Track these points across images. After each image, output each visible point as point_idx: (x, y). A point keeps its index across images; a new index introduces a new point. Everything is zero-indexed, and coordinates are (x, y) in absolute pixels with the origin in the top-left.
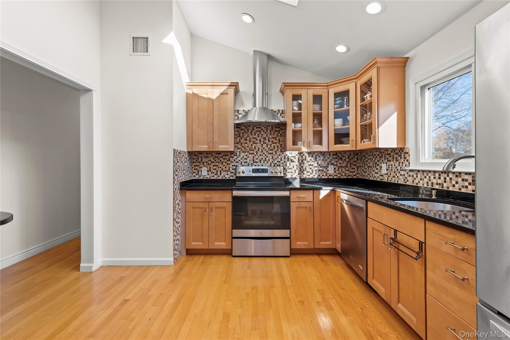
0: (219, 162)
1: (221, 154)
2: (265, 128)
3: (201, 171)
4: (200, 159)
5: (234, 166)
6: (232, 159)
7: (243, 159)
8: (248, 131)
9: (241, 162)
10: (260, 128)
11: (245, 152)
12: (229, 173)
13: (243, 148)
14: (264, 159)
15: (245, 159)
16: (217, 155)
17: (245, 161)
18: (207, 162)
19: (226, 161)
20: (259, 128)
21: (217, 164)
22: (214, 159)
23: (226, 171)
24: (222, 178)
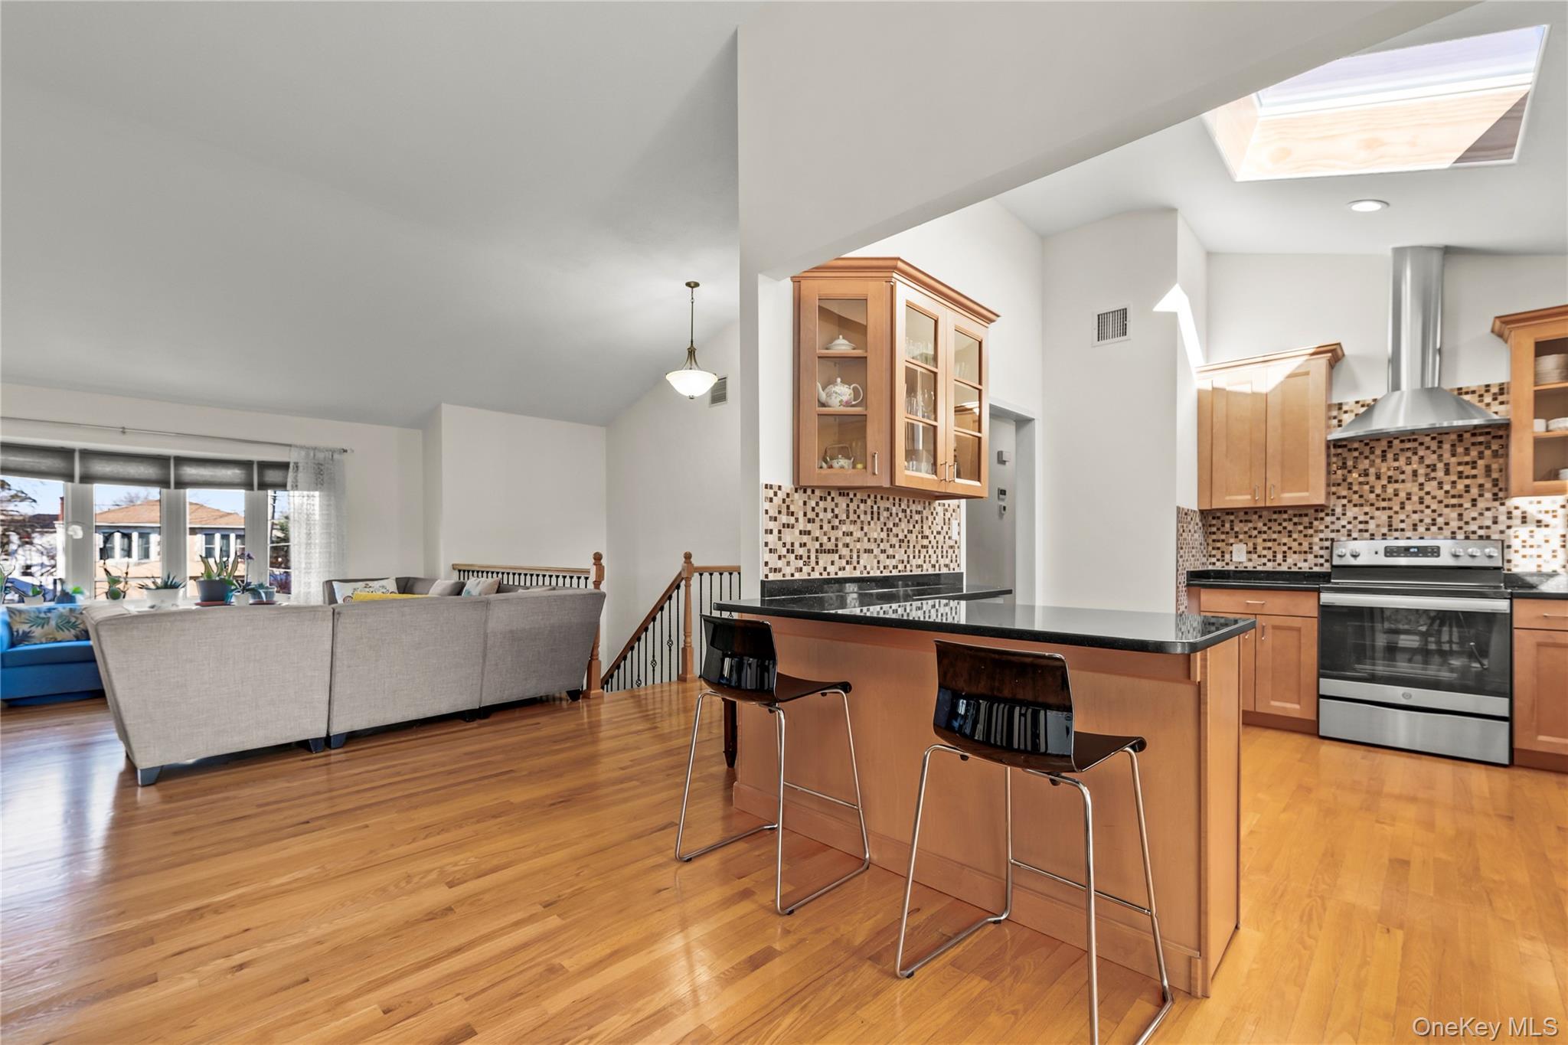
0: (1280, 532)
1: (1285, 512)
2: (1433, 438)
3: (1231, 552)
4: (1227, 525)
5: (1327, 540)
6: (1320, 524)
7: (1356, 522)
8: (1372, 453)
9: (1350, 531)
10: (1415, 440)
11: (1362, 505)
12: (1310, 557)
13: (1356, 497)
14: (1428, 521)
15: (1361, 522)
16: (1275, 516)
17: (1362, 526)
18: (1246, 533)
19: (1301, 528)
20: (1409, 440)
21: (1275, 536)
22: (1265, 525)
23: (1300, 552)
24: (1290, 568)
